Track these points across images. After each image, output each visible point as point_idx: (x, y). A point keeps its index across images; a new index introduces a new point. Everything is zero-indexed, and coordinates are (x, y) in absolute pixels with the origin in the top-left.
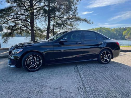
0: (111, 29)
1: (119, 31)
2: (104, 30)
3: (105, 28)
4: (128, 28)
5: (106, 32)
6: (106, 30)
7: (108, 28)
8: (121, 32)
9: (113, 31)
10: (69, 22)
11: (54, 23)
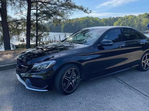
0: (99, 19)
1: (109, 22)
2: (91, 21)
3: (93, 18)
4: (119, 17)
5: (94, 22)
6: (94, 21)
7: (96, 18)
8: (112, 23)
9: (103, 22)
10: (60, 10)
11: (37, 11)
